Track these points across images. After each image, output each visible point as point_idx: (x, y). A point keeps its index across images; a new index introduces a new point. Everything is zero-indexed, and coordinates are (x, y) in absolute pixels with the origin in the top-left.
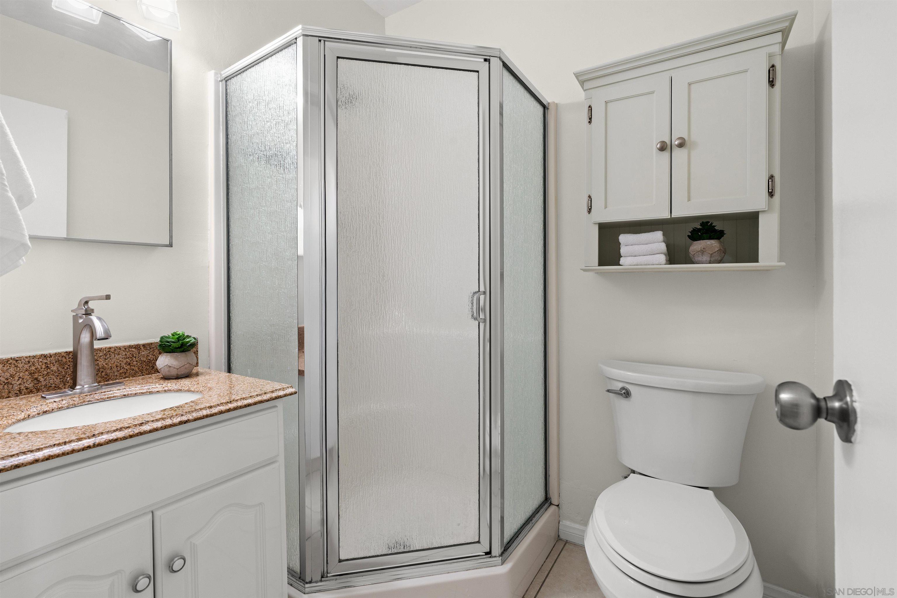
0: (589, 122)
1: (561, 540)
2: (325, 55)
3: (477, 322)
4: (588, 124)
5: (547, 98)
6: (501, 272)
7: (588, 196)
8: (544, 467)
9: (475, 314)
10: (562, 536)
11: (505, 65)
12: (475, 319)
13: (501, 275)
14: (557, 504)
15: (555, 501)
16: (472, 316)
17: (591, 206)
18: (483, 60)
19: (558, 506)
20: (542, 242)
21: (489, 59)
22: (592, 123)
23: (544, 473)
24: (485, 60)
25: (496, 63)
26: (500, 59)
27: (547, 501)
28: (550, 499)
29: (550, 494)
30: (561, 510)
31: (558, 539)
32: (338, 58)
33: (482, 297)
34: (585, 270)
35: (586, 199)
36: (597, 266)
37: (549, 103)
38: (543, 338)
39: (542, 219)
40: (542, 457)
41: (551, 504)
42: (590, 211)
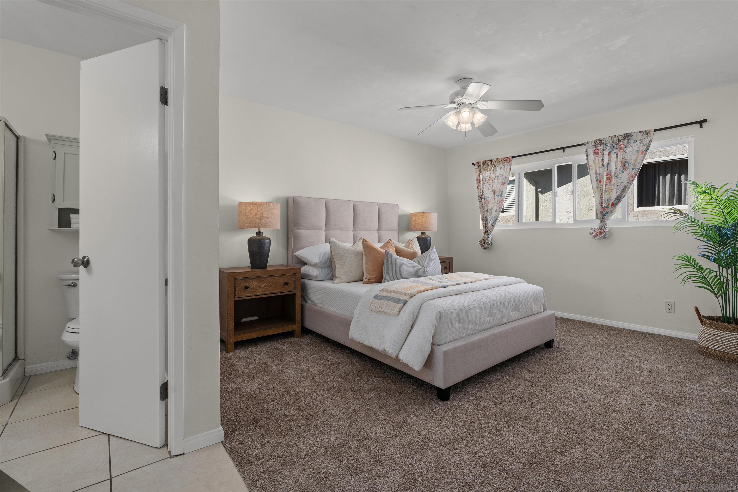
5: (18, 131)
7: (53, 194)
8: (15, 339)
10: (26, 375)
11: (6, 124)
14: (21, 359)
15: (20, 357)
17: (55, 200)
19: (24, 359)
22: (56, 160)
23: (15, 342)
26: (5, 122)
27: (16, 358)
28: (18, 356)
29: (19, 354)
30: (24, 362)
31: (25, 377)
36: (58, 228)
37: (19, 135)
41: (19, 359)
42: (53, 202)
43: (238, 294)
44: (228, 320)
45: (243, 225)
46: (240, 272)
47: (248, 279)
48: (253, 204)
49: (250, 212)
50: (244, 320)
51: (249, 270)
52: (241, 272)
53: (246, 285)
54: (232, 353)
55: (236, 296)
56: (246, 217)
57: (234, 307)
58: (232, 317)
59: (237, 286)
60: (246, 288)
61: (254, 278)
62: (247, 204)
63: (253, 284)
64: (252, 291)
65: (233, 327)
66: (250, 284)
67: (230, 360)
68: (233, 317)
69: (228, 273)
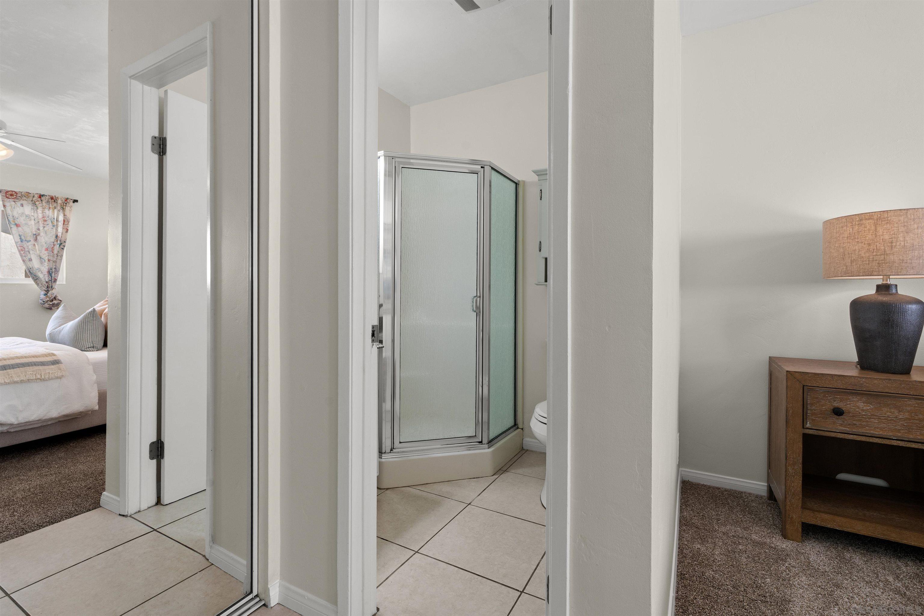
0: (541, 199)
1: (524, 449)
2: (395, 166)
3: (476, 313)
4: (540, 200)
5: (517, 177)
6: (489, 285)
7: (539, 241)
8: (514, 405)
9: (475, 309)
10: (525, 448)
11: (492, 168)
12: (475, 311)
13: (489, 286)
14: (521, 428)
15: (520, 426)
16: (473, 309)
17: (541, 248)
18: (480, 167)
19: (522, 429)
20: (514, 267)
21: (484, 167)
22: (542, 200)
23: (514, 408)
24: (482, 167)
25: (487, 169)
26: (490, 166)
27: (515, 425)
28: (517, 425)
29: (518, 422)
30: (524, 432)
31: (523, 449)
32: (402, 167)
33: (478, 299)
34: (537, 285)
35: (539, 243)
36: (544, 281)
37: (519, 181)
38: (514, 325)
39: (514, 253)
40: (513, 398)
41: (518, 428)
42: (540, 250)
43: (813, 420)
44: (786, 471)
45: (833, 269)
46: (818, 374)
47: (843, 392)
48: (861, 220)
49: (852, 238)
50: (843, 476)
51: (854, 372)
52: (822, 374)
53: (836, 404)
54: (795, 544)
55: (808, 425)
56: (842, 250)
57: (801, 446)
58: (796, 467)
59: (812, 404)
60: (838, 412)
61: (862, 394)
62: (844, 220)
63: (858, 407)
64: (855, 422)
65: (800, 489)
66: (850, 404)
67: (782, 560)
68: (799, 467)
69: (787, 371)
